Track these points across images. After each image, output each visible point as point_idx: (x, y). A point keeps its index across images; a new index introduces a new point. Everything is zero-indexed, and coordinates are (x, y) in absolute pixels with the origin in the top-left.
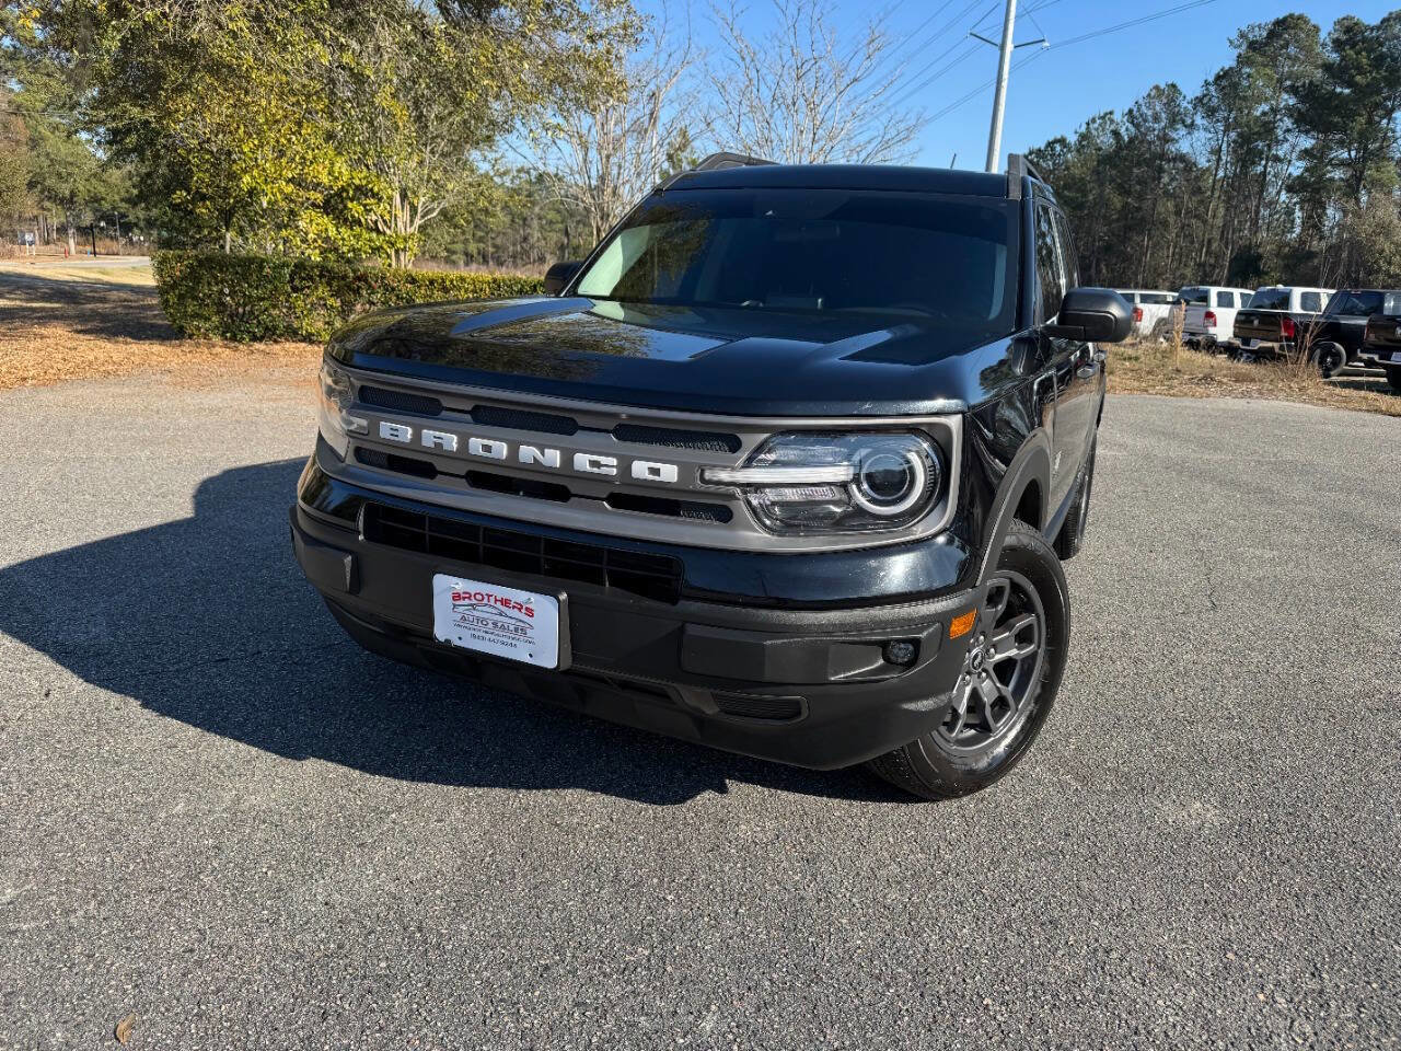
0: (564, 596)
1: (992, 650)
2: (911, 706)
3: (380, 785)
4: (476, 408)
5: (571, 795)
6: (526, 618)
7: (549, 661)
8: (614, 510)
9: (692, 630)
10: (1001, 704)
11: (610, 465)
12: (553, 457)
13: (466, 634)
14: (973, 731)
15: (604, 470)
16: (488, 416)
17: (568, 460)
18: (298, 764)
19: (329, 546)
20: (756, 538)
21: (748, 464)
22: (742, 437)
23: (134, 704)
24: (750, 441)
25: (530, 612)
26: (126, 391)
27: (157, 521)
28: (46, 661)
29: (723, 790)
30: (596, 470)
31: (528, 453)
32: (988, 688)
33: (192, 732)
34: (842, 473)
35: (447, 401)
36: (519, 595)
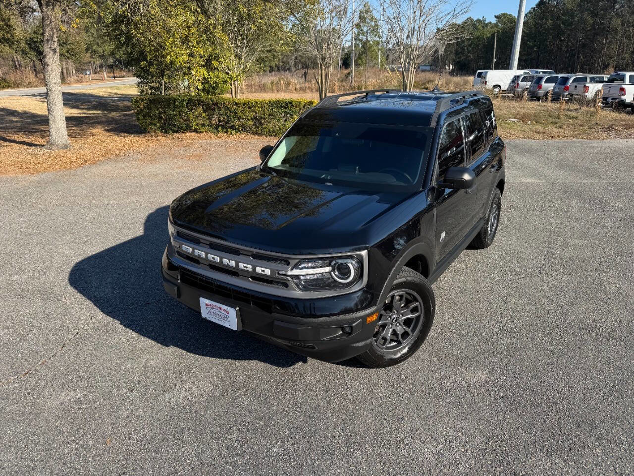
0: (237, 308)
1: (401, 316)
2: (355, 345)
3: (192, 357)
4: (211, 243)
5: (253, 363)
6: (227, 314)
7: (236, 329)
8: (254, 281)
9: (276, 323)
10: (405, 335)
11: (249, 268)
12: (233, 263)
13: (211, 316)
14: (396, 343)
15: (248, 269)
16: (214, 247)
17: (237, 265)
18: (167, 348)
19: (171, 282)
20: (298, 293)
21: (292, 269)
22: (290, 261)
23: (118, 322)
24: (293, 262)
25: (228, 313)
28: (89, 304)
29: (305, 361)
30: (245, 269)
31: (225, 261)
32: (400, 329)
33: (135, 334)
34: (328, 269)
35: (202, 241)
36: (225, 307)
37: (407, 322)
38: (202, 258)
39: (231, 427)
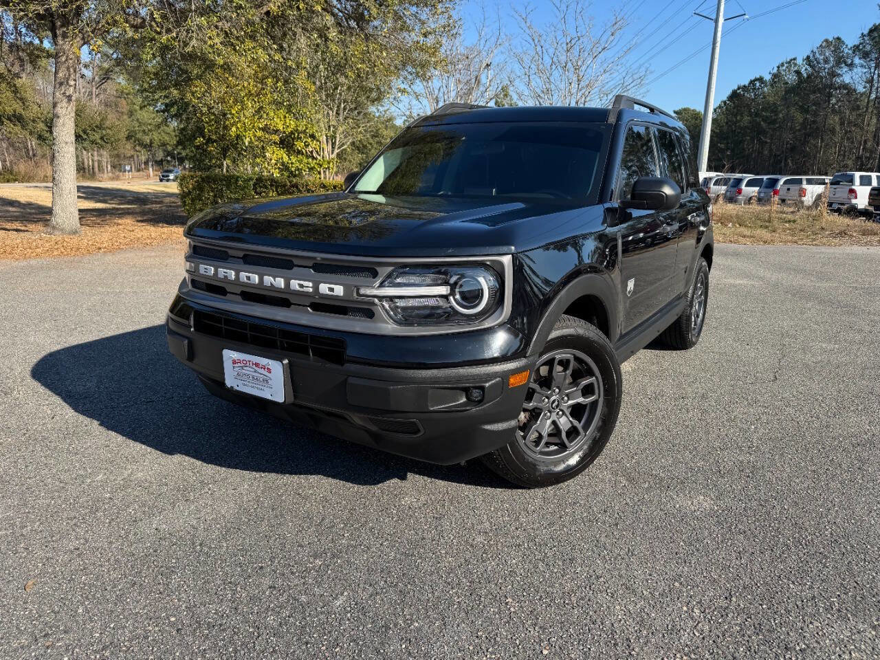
0: (286, 361)
1: (566, 398)
2: (488, 427)
3: (210, 470)
4: (245, 256)
5: (313, 479)
6: (267, 374)
7: (280, 397)
8: (314, 312)
9: (351, 380)
10: (573, 433)
11: (308, 286)
12: (280, 283)
13: (240, 383)
14: (556, 447)
15: (306, 289)
16: (251, 260)
17: (287, 284)
18: (170, 457)
19: (179, 334)
20: (389, 327)
21: (382, 285)
22: (379, 269)
23: (96, 423)
24: (384, 271)
25: (269, 371)
26: (153, 254)
27: (143, 326)
28: (57, 400)
29: (403, 478)
30: (301, 290)
31: (268, 280)
32: (564, 423)
33: (120, 438)
34: (444, 290)
35: (231, 252)
36: (264, 361)
37: (577, 411)
38: (230, 282)
39: (261, 568)
